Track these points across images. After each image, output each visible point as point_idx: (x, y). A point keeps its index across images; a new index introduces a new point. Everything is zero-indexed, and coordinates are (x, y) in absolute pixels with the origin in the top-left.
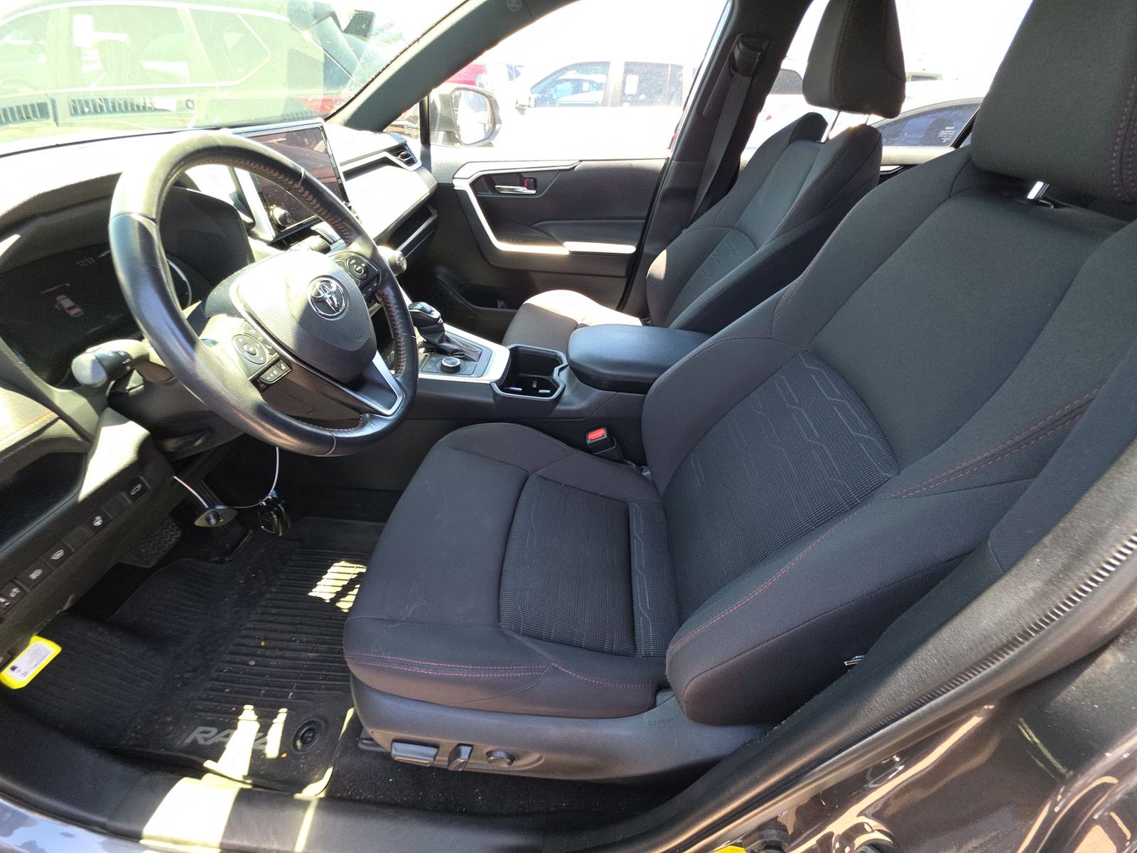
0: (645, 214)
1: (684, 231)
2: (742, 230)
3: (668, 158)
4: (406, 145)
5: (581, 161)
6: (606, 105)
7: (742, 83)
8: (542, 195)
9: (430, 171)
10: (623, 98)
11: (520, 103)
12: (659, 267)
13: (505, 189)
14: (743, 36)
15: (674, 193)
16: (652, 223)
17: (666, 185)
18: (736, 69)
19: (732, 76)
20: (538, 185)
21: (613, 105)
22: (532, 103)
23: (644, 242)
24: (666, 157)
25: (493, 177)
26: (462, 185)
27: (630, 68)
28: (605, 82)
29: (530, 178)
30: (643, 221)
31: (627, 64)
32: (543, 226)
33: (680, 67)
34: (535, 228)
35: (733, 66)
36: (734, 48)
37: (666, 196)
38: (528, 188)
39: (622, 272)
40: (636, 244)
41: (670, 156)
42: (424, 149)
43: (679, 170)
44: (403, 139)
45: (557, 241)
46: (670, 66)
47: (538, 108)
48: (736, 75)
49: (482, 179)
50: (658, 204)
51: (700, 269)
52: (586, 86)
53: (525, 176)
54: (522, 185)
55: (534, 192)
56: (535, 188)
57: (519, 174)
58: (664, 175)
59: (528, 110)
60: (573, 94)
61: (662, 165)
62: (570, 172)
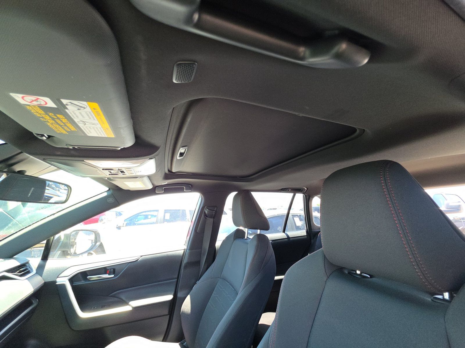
0: (176, 276)
1: (198, 282)
2: (224, 279)
3: (185, 249)
4: (28, 263)
5: (141, 256)
6: (158, 223)
7: (210, 221)
8: (117, 277)
9: (41, 277)
10: (164, 220)
11: (119, 225)
12: (187, 306)
13: (95, 277)
14: (207, 207)
15: (190, 264)
16: (180, 281)
17: (185, 261)
18: (207, 216)
19: (206, 219)
20: (116, 272)
21: (160, 223)
22: (125, 225)
23: (177, 291)
24: (184, 249)
25: (87, 272)
26: (63, 280)
27: (166, 211)
28: (157, 215)
29: (111, 269)
30: (176, 280)
31: (165, 210)
32: (116, 294)
33: (185, 210)
34: (111, 296)
35: (206, 215)
36: (205, 211)
37: (186, 267)
38: (109, 274)
39: (166, 311)
40: (173, 293)
41: (186, 248)
42: (42, 262)
43: (191, 254)
44: (27, 260)
45: (124, 303)
46: (181, 210)
47: (127, 227)
48: (207, 218)
49: (79, 274)
50: (182, 270)
51: (209, 304)
52: (149, 217)
53: (108, 268)
54: (105, 273)
55: (113, 276)
56: (114, 273)
57: (105, 268)
58: (184, 256)
59: (122, 228)
60: (144, 220)
61: (183, 252)
62: (136, 262)
